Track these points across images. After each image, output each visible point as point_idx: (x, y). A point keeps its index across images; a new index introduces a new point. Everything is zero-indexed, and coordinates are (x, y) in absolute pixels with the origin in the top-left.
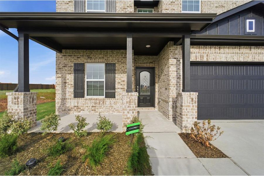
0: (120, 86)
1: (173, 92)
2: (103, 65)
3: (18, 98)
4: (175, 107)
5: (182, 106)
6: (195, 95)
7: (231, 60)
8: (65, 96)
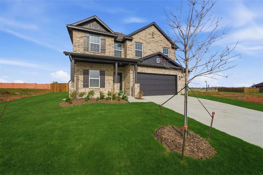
0: (107, 82)
1: (131, 85)
2: (98, 71)
3: (74, 85)
4: (132, 91)
5: (135, 88)
6: (139, 85)
7: (152, 73)
8: (78, 86)
